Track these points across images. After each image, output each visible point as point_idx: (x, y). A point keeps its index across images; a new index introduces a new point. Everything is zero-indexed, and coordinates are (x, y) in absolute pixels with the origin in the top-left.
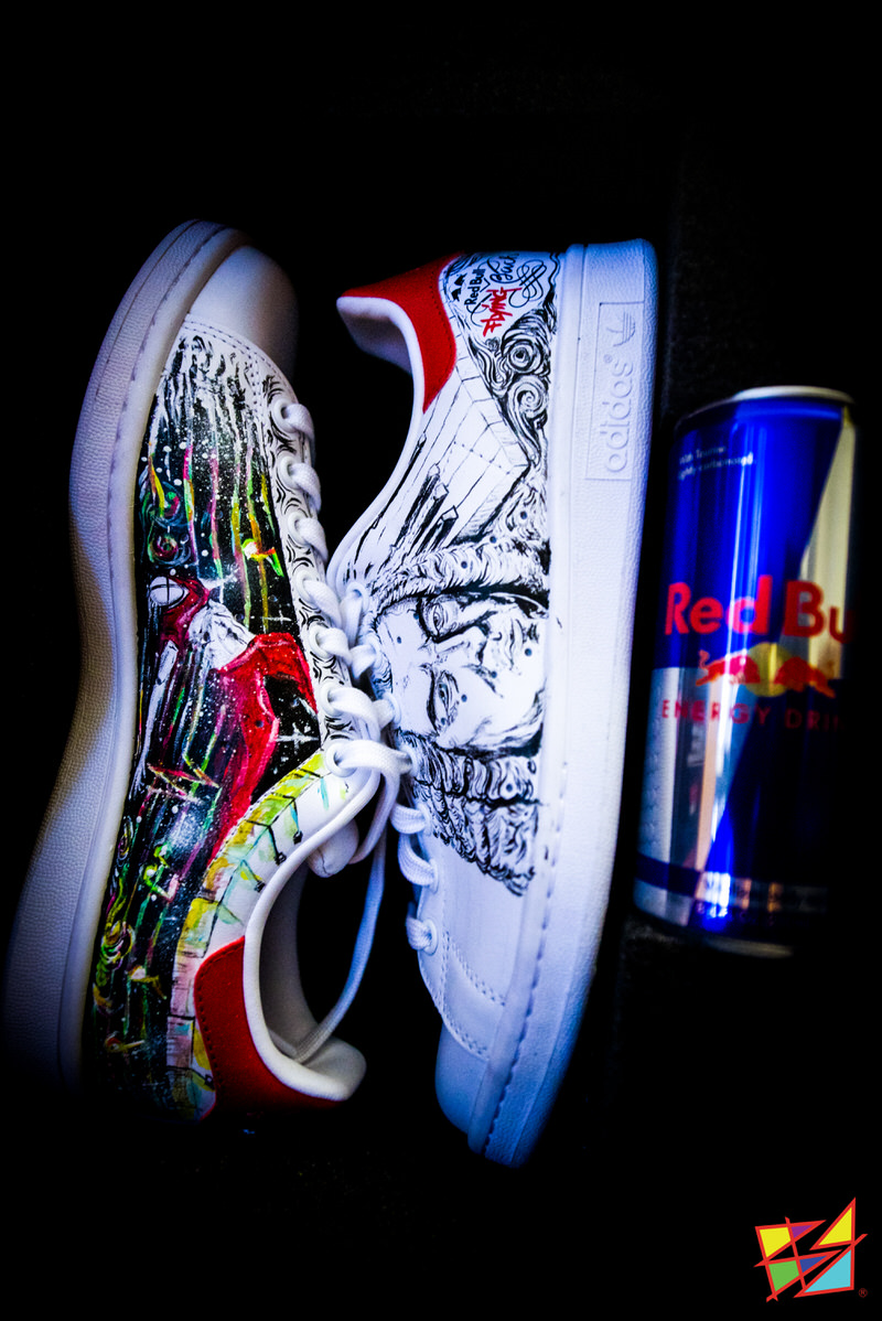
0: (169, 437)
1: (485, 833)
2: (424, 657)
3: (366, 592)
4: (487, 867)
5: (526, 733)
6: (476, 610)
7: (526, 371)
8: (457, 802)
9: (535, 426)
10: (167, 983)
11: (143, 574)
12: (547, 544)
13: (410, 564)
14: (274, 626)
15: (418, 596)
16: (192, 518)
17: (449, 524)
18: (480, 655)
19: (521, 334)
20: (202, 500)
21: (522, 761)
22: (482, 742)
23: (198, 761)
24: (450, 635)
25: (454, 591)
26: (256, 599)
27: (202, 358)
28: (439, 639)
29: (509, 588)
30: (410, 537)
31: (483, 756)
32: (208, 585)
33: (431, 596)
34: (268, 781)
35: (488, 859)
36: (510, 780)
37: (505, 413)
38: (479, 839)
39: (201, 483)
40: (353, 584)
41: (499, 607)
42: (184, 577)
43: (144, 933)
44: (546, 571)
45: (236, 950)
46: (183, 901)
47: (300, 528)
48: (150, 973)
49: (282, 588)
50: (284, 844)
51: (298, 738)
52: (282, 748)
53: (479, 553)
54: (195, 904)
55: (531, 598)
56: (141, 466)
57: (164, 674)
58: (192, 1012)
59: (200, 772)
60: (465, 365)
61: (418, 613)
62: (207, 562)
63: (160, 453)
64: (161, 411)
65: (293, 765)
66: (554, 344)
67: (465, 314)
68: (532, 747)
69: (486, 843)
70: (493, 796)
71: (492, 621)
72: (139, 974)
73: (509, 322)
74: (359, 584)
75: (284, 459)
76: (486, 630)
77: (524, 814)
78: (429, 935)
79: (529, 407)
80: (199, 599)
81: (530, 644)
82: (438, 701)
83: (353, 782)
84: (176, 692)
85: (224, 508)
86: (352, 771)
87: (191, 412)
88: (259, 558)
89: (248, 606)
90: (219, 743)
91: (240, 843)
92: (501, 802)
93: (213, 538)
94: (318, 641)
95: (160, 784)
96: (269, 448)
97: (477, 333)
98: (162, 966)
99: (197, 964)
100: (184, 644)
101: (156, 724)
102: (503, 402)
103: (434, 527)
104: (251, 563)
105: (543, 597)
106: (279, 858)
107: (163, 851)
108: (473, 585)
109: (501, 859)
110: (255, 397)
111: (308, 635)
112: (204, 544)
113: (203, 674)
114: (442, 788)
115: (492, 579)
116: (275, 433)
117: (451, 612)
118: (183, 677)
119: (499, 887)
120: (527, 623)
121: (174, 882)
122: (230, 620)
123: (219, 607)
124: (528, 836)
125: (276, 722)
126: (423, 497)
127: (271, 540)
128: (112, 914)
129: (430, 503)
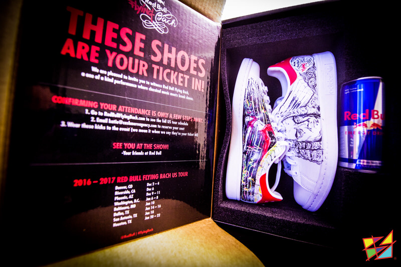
0: (249, 94)
1: (311, 155)
2: (295, 127)
3: (280, 117)
4: (311, 160)
5: (318, 138)
6: (306, 118)
7: (312, 77)
8: (303, 150)
9: (314, 87)
10: (255, 180)
11: (244, 116)
12: (319, 106)
13: (291, 111)
14: (268, 123)
15: (293, 117)
16: (254, 107)
17: (299, 104)
18: (308, 126)
19: (309, 71)
20: (255, 104)
21: (318, 143)
22: (309, 140)
23: (258, 145)
24: (301, 123)
25: (301, 115)
26: (265, 119)
27: (252, 81)
28: (298, 123)
29: (312, 114)
30: (291, 107)
31: (310, 142)
32: (257, 117)
33: (296, 117)
34: (270, 148)
35: (312, 159)
36: (316, 146)
37: (308, 85)
38: (309, 156)
39: (254, 101)
40: (277, 115)
41: (311, 117)
42: (252, 116)
43: (250, 172)
44: (319, 111)
45: (265, 174)
46: (257, 167)
47: (269, 107)
48: (252, 178)
49: (268, 117)
50: (273, 158)
51: (274, 141)
52: (272, 143)
53: (306, 109)
54: (259, 168)
55: (317, 116)
56: (245, 99)
57: (249, 132)
58: (259, 184)
59: (258, 147)
60: (299, 77)
61: (293, 119)
62: (256, 114)
63: (248, 97)
64: (247, 90)
65: (273, 145)
66: (316, 72)
67: (298, 69)
68: (320, 140)
69: (311, 156)
70: (313, 149)
71: (309, 120)
72: (250, 178)
73: (307, 69)
74: (279, 115)
75: (265, 95)
76: (309, 121)
77: (320, 151)
78: (296, 173)
79: (313, 83)
80: (255, 119)
81: (317, 123)
82: (298, 134)
83: (282, 147)
84: (252, 134)
85: (259, 105)
87: (252, 90)
88: (264, 112)
90: (261, 142)
91: (266, 158)
92: (315, 150)
94: (273, 125)
95: (250, 149)
96: (263, 94)
97: (301, 72)
98: (254, 177)
99: (260, 177)
100: (252, 127)
101: (248, 140)
102: (308, 83)
103: (296, 104)
104: (264, 113)
105: (319, 115)
106: (272, 160)
107: (252, 159)
108: (305, 114)
109: (315, 159)
110: (260, 86)
112: (256, 111)
113: (257, 131)
114: (299, 148)
115: (309, 113)
116: (264, 92)
117: (301, 119)
118: (253, 132)
120: (316, 120)
121: (255, 164)
122: (261, 122)
123: (259, 121)
124: (321, 155)
125: (270, 138)
126: (293, 100)
127: (265, 109)
128: (244, 169)
129: (295, 101)
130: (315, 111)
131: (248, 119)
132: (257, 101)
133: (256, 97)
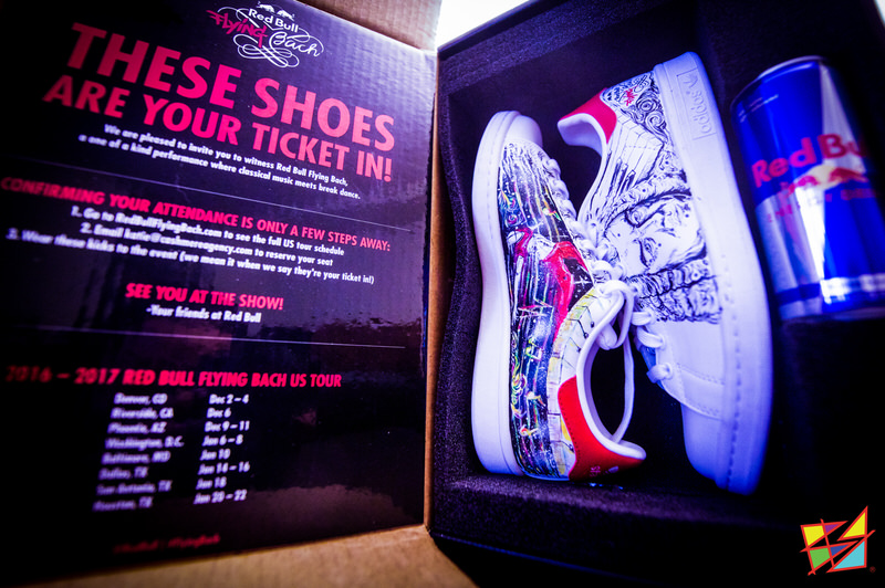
0: (507, 179)
1: (689, 302)
2: (634, 236)
3: (597, 223)
4: (694, 318)
5: (698, 249)
6: (655, 206)
7: (651, 110)
8: (668, 296)
9: (661, 128)
10: (545, 398)
11: (504, 233)
12: (682, 171)
13: (618, 200)
14: (562, 239)
15: (625, 212)
16: (521, 205)
17: (632, 178)
18: (663, 224)
19: (644, 99)
20: (524, 198)
21: (699, 261)
22: (675, 260)
23: (541, 299)
24: (645, 221)
25: (642, 203)
26: (553, 229)
27: (514, 150)
28: (639, 225)
29: (669, 192)
30: (615, 190)
31: (677, 266)
32: (532, 228)
33: (632, 209)
34: (574, 301)
35: (693, 314)
36: (696, 271)
37: (646, 128)
38: (685, 306)
39: (522, 192)
41: (666, 202)
42: (521, 228)
43: (531, 377)
44: (685, 181)
45: (573, 380)
46: (546, 360)
47: (564, 204)
48: (537, 394)
49: (561, 225)
50: (587, 328)
51: (583, 282)
52: (577, 287)
53: (650, 183)
54: (552, 360)
55: (682, 194)
56: (498, 192)
57: (519, 270)
58: (559, 411)
59: (543, 303)
60: (621, 118)
61: (627, 219)
62: (530, 221)
63: (505, 185)
64: (502, 172)
65: (583, 293)
66: (660, 97)
67: (616, 102)
68: (703, 254)
69: (690, 306)
70: (688, 281)
71: (664, 208)
72: (531, 396)
73: (636, 98)
74: (594, 220)
75: (551, 179)
76: (663, 213)
77: (708, 284)
78: (668, 370)
79: (656, 122)
80: (529, 234)
81: (687, 212)
82: (646, 254)
83: (612, 299)
84: (526, 275)
85: (533, 200)
86: (610, 295)
87: (513, 169)
88: (551, 214)
89: (550, 233)
90: (549, 289)
91: (566, 330)
92: (694, 283)
93: (531, 211)
94: (581, 245)
95: (526, 313)
96: (545, 176)
97: (624, 107)
98: (541, 391)
99: (557, 388)
100: (525, 255)
101: (519, 292)
102: (644, 125)
103: (624, 180)
104: (548, 217)
105: (688, 192)
106: (586, 336)
107: (532, 340)
108: (650, 197)
109: (701, 310)
110: (536, 159)
111: (577, 242)
112: (527, 213)
113: (536, 264)
114: (658, 294)
115: (659, 192)
116: (546, 171)
117: (642, 212)
118: (527, 269)
119: (704, 324)
120: (683, 204)
121: (540, 352)
122: (544, 239)
123: (539, 235)
124: (713, 294)
125: (572, 276)
126: (617, 172)
127: (553, 208)
128: (514, 372)
129: (620, 173)
130: (675, 182)
131: (513, 238)
132: (528, 191)
133: (525, 182)
